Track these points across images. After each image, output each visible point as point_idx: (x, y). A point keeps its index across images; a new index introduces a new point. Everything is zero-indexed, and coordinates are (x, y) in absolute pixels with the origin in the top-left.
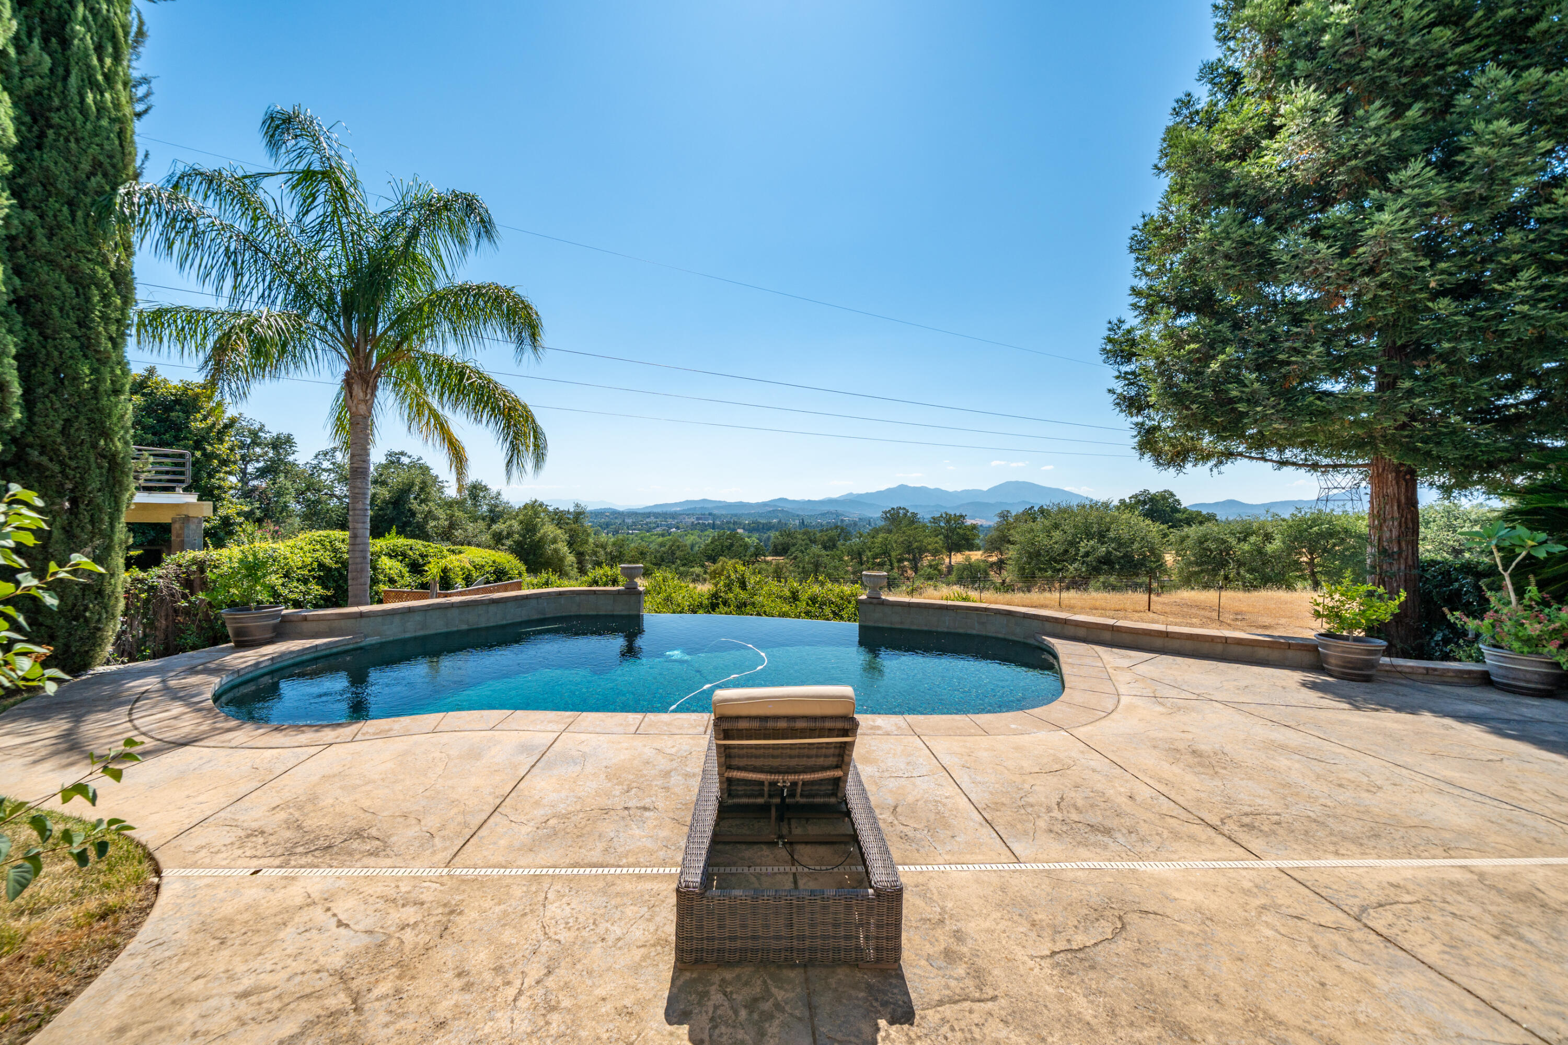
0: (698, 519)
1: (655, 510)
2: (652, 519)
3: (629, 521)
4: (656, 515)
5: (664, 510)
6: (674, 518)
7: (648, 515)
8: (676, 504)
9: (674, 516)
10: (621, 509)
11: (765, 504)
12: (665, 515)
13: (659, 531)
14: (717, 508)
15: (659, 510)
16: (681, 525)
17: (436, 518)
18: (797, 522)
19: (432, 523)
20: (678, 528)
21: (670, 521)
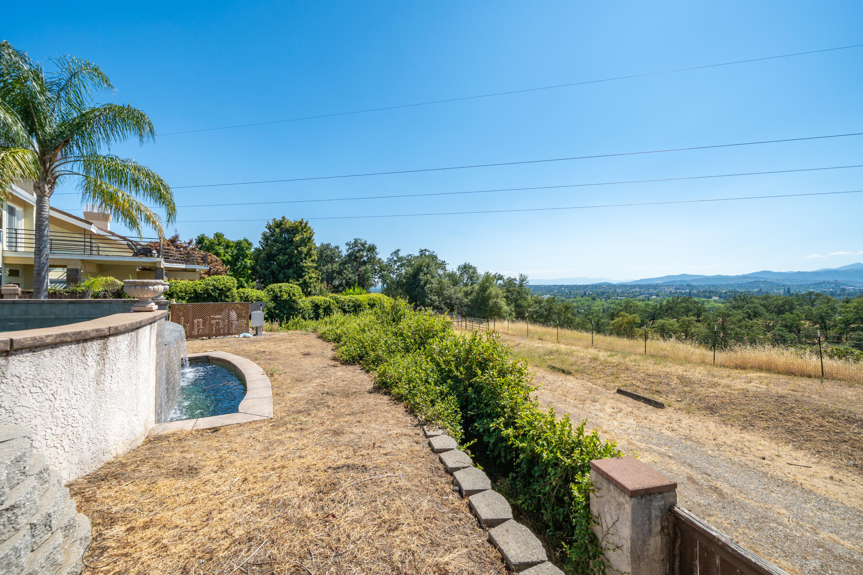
0: (676, 289)
1: (641, 283)
2: (637, 289)
3: (619, 291)
4: (641, 287)
5: (648, 283)
6: (655, 288)
7: (635, 286)
8: (658, 279)
9: (655, 287)
10: (614, 283)
11: (745, 277)
12: (648, 287)
13: (641, 297)
14: (695, 280)
15: (644, 283)
16: (660, 294)
17: (431, 283)
18: (782, 292)
19: (428, 286)
20: (658, 295)
21: (651, 291)
